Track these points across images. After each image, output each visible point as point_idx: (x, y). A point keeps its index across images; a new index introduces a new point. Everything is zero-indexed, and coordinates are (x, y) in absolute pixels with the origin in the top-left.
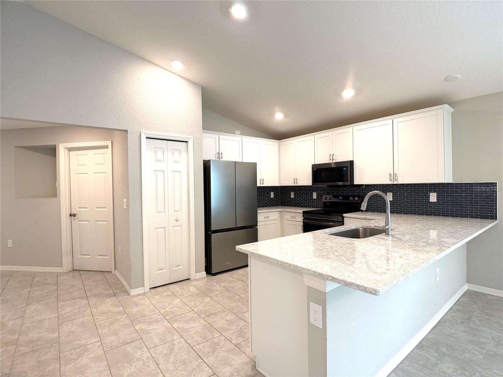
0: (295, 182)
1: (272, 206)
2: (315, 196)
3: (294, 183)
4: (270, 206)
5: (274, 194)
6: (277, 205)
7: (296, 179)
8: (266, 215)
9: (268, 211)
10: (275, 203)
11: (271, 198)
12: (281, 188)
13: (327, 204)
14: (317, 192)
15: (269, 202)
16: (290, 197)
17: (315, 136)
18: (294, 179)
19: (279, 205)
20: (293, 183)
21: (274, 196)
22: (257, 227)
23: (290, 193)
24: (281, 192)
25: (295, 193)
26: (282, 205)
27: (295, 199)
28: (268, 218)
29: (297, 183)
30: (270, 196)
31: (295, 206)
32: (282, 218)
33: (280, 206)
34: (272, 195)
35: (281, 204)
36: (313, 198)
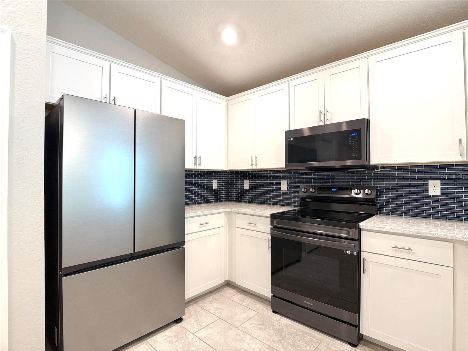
0: (254, 163)
1: (215, 202)
2: (284, 186)
3: (252, 165)
4: (212, 202)
5: (218, 183)
6: (222, 201)
7: (256, 158)
8: (203, 220)
9: (207, 212)
10: (220, 197)
11: (213, 189)
12: (228, 174)
13: (307, 200)
14: (287, 181)
15: (210, 195)
16: (243, 189)
17: (291, 83)
18: (252, 158)
19: (225, 201)
20: (250, 164)
21: (218, 187)
22: (184, 246)
23: (244, 182)
24: (228, 180)
25: (251, 182)
26: (229, 201)
27: (251, 191)
28: (206, 226)
29: (256, 164)
30: (212, 187)
31: (251, 202)
32: (230, 225)
33: (227, 202)
34: (215, 185)
35: (228, 198)
36: (282, 190)
